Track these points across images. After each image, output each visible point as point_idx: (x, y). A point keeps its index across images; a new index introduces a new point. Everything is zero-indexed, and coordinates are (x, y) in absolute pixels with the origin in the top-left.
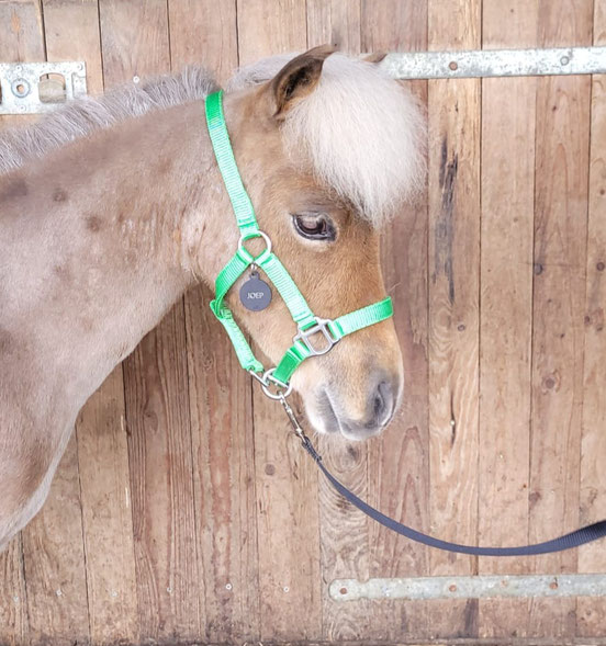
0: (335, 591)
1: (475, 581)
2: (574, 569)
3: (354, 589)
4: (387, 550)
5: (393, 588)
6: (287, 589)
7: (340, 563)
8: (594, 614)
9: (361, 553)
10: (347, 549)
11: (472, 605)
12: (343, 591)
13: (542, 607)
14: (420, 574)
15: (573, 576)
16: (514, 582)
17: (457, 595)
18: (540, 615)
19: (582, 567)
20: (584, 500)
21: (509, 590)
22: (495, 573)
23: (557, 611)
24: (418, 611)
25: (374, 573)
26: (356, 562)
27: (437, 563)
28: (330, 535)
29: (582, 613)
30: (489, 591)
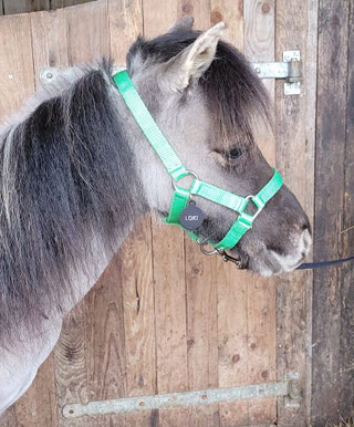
0: (66, 412)
1: (156, 399)
2: (217, 386)
3: (79, 410)
4: (99, 383)
5: (104, 407)
6: (34, 414)
7: (69, 394)
8: (230, 413)
9: (82, 386)
10: (73, 384)
11: (155, 413)
12: (71, 412)
13: (198, 411)
14: (121, 397)
15: (216, 390)
16: (180, 396)
17: (145, 408)
18: (197, 416)
19: (221, 384)
20: (221, 342)
21: (177, 402)
22: (168, 392)
23: (208, 413)
24: (121, 420)
25: (91, 398)
26: (79, 392)
27: (132, 389)
28: (61, 376)
29: (222, 413)
30: (165, 403)
